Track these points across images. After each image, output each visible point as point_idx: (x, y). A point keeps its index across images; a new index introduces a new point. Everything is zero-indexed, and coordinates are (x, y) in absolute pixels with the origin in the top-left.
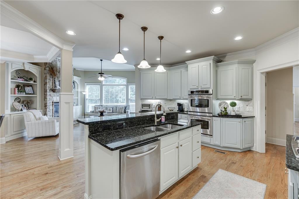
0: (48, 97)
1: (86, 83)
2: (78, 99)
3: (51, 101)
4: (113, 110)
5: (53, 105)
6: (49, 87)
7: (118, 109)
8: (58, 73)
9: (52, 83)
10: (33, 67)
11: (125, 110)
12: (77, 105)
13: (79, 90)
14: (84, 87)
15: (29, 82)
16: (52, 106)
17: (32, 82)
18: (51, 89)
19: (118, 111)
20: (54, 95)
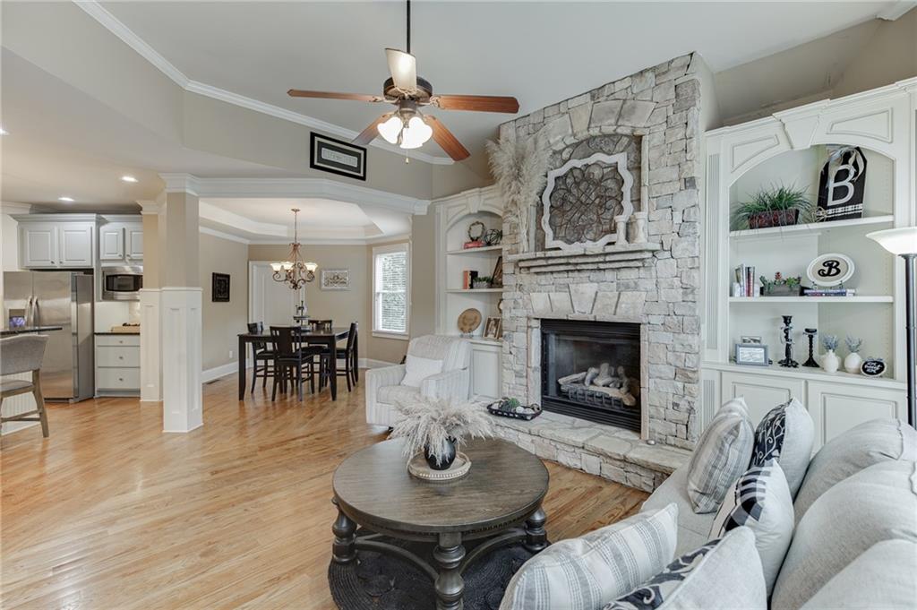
0: (508, 297)
2: (892, 306)
3: (522, 313)
16: (527, 333)
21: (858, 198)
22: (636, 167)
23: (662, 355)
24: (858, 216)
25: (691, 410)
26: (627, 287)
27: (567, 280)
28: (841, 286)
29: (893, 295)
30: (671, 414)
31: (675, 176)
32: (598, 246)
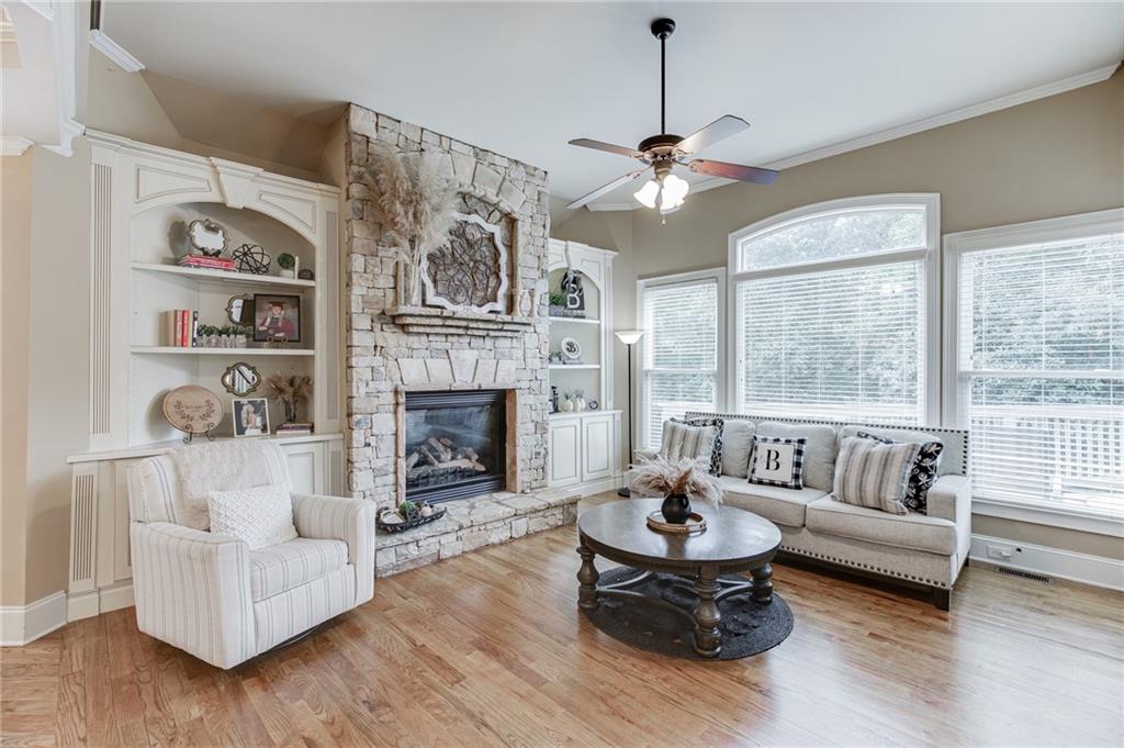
0: (361, 363)
1: (641, 277)
2: (599, 370)
3: (386, 386)
4: (798, 465)
5: (401, 409)
6: (366, 301)
7: (848, 461)
8: (399, 209)
9: (395, 277)
10: (276, 190)
11: (914, 479)
12: (594, 406)
13: (606, 322)
14: (629, 302)
15: (278, 275)
16: (396, 412)
17: (289, 278)
18: (383, 313)
19: (844, 481)
20: (411, 348)
21: (582, 307)
22: (511, 246)
23: (528, 414)
24: (583, 317)
25: (546, 455)
26: (503, 356)
27: (448, 346)
28: (578, 358)
29: (599, 363)
30: (535, 463)
31: (536, 265)
32: (483, 312)
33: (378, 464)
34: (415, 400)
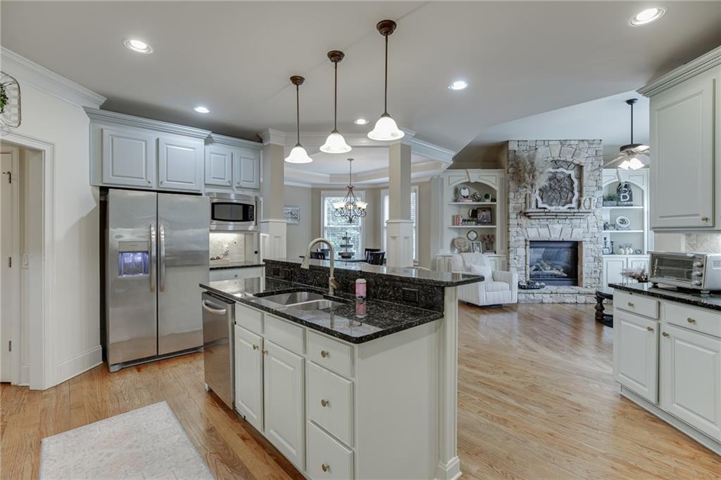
0: (513, 230)
2: (643, 234)
3: (522, 238)
5: (528, 247)
6: (515, 208)
8: (527, 175)
9: (525, 199)
12: (639, 252)
15: (485, 201)
16: (526, 248)
17: (488, 202)
18: (521, 212)
20: (532, 224)
21: (631, 200)
22: (580, 178)
23: (590, 252)
24: (632, 205)
25: (601, 272)
26: (576, 226)
27: (548, 223)
28: (628, 227)
29: (643, 229)
30: (594, 275)
31: (595, 185)
32: (564, 209)
33: (520, 266)
34: (534, 244)
